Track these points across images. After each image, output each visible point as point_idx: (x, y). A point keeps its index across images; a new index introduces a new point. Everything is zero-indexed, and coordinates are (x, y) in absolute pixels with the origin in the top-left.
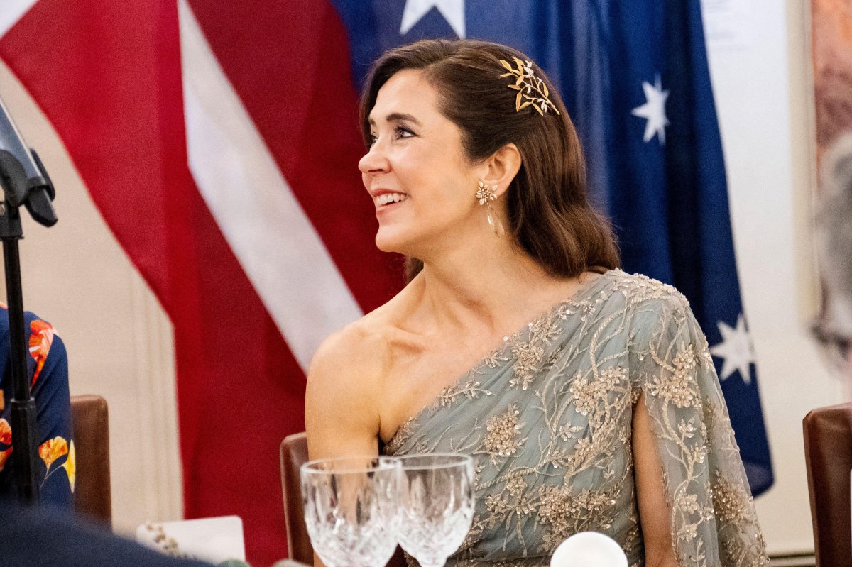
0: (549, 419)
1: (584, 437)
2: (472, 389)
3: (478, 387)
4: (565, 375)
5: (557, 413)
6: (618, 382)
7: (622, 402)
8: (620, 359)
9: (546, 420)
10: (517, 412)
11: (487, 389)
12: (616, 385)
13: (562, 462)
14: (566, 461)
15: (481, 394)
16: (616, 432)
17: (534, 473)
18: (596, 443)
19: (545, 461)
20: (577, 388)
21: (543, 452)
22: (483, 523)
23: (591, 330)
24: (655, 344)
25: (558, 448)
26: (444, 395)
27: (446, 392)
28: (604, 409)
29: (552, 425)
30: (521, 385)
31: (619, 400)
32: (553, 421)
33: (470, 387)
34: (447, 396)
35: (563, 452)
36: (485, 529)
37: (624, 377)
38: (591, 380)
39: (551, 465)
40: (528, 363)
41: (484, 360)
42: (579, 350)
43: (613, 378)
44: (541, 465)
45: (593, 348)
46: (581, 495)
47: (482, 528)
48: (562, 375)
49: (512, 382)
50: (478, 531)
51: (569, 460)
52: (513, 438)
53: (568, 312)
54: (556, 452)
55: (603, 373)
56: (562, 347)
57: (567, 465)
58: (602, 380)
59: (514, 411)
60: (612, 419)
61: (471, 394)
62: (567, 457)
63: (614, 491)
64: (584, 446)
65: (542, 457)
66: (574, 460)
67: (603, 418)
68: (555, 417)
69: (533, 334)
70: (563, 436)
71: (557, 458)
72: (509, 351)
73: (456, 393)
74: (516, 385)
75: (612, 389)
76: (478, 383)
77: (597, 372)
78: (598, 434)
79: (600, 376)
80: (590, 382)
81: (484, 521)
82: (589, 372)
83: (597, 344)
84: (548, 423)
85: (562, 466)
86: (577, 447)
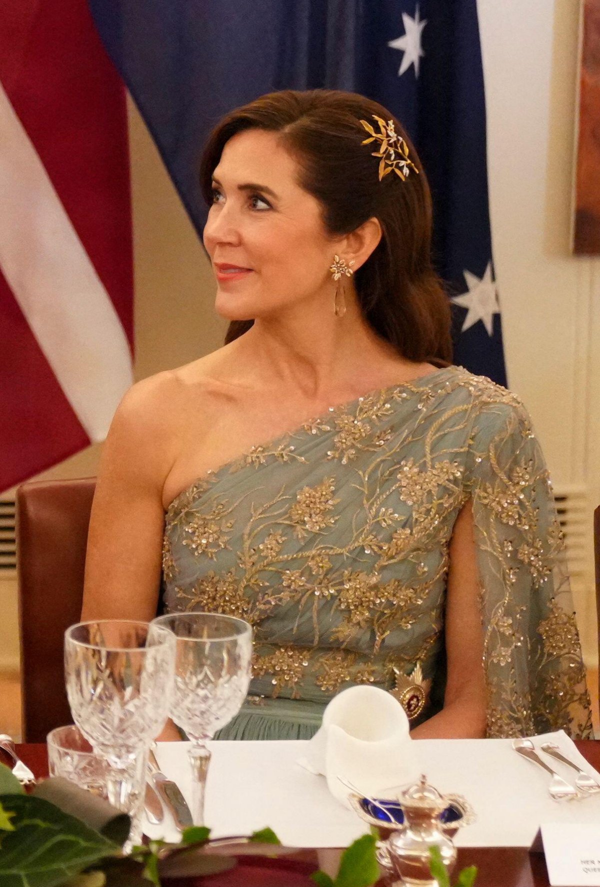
0: (368, 500)
1: (404, 527)
2: (284, 453)
3: (291, 451)
4: (393, 460)
5: (378, 497)
6: (451, 477)
7: (451, 500)
8: (457, 454)
9: (365, 502)
10: (332, 488)
11: (300, 455)
12: (448, 480)
13: (376, 549)
14: (381, 548)
15: (293, 459)
16: (437, 530)
17: (342, 554)
18: (416, 536)
19: (356, 544)
20: (406, 476)
21: (355, 534)
22: (275, 598)
23: (430, 419)
24: (496, 448)
25: (374, 533)
26: (252, 453)
27: (255, 451)
28: (432, 503)
29: (370, 508)
30: (340, 459)
31: (449, 498)
32: (372, 504)
33: (283, 450)
34: (255, 455)
35: (380, 537)
36: (276, 604)
37: (459, 474)
38: (423, 469)
39: (363, 549)
40: (351, 437)
41: (304, 426)
42: (413, 438)
43: (447, 472)
44: (351, 549)
45: (430, 437)
46: (389, 585)
47: (273, 603)
48: (389, 458)
49: (329, 453)
50: (268, 606)
51: (384, 548)
52: (324, 513)
53: (404, 395)
54: (371, 537)
55: (437, 466)
56: (393, 429)
57: (380, 552)
58: (435, 472)
59: (330, 486)
60: (437, 516)
61: (283, 457)
62: (382, 544)
63: (422, 590)
64: (403, 537)
65: (353, 539)
66: (389, 548)
67: (428, 511)
68: (375, 500)
69: (361, 410)
70: (382, 520)
71: (371, 543)
72: (332, 422)
73: (266, 454)
74: (333, 458)
75: (444, 484)
76: (292, 448)
77: (430, 463)
78: (419, 528)
79: (433, 467)
80: (420, 472)
81: (276, 596)
82: (422, 461)
83: (435, 434)
84: (366, 506)
85: (375, 552)
86: (395, 536)
